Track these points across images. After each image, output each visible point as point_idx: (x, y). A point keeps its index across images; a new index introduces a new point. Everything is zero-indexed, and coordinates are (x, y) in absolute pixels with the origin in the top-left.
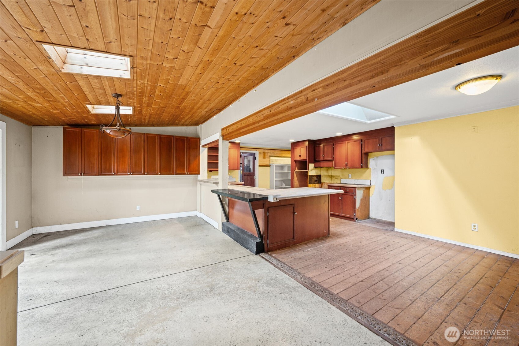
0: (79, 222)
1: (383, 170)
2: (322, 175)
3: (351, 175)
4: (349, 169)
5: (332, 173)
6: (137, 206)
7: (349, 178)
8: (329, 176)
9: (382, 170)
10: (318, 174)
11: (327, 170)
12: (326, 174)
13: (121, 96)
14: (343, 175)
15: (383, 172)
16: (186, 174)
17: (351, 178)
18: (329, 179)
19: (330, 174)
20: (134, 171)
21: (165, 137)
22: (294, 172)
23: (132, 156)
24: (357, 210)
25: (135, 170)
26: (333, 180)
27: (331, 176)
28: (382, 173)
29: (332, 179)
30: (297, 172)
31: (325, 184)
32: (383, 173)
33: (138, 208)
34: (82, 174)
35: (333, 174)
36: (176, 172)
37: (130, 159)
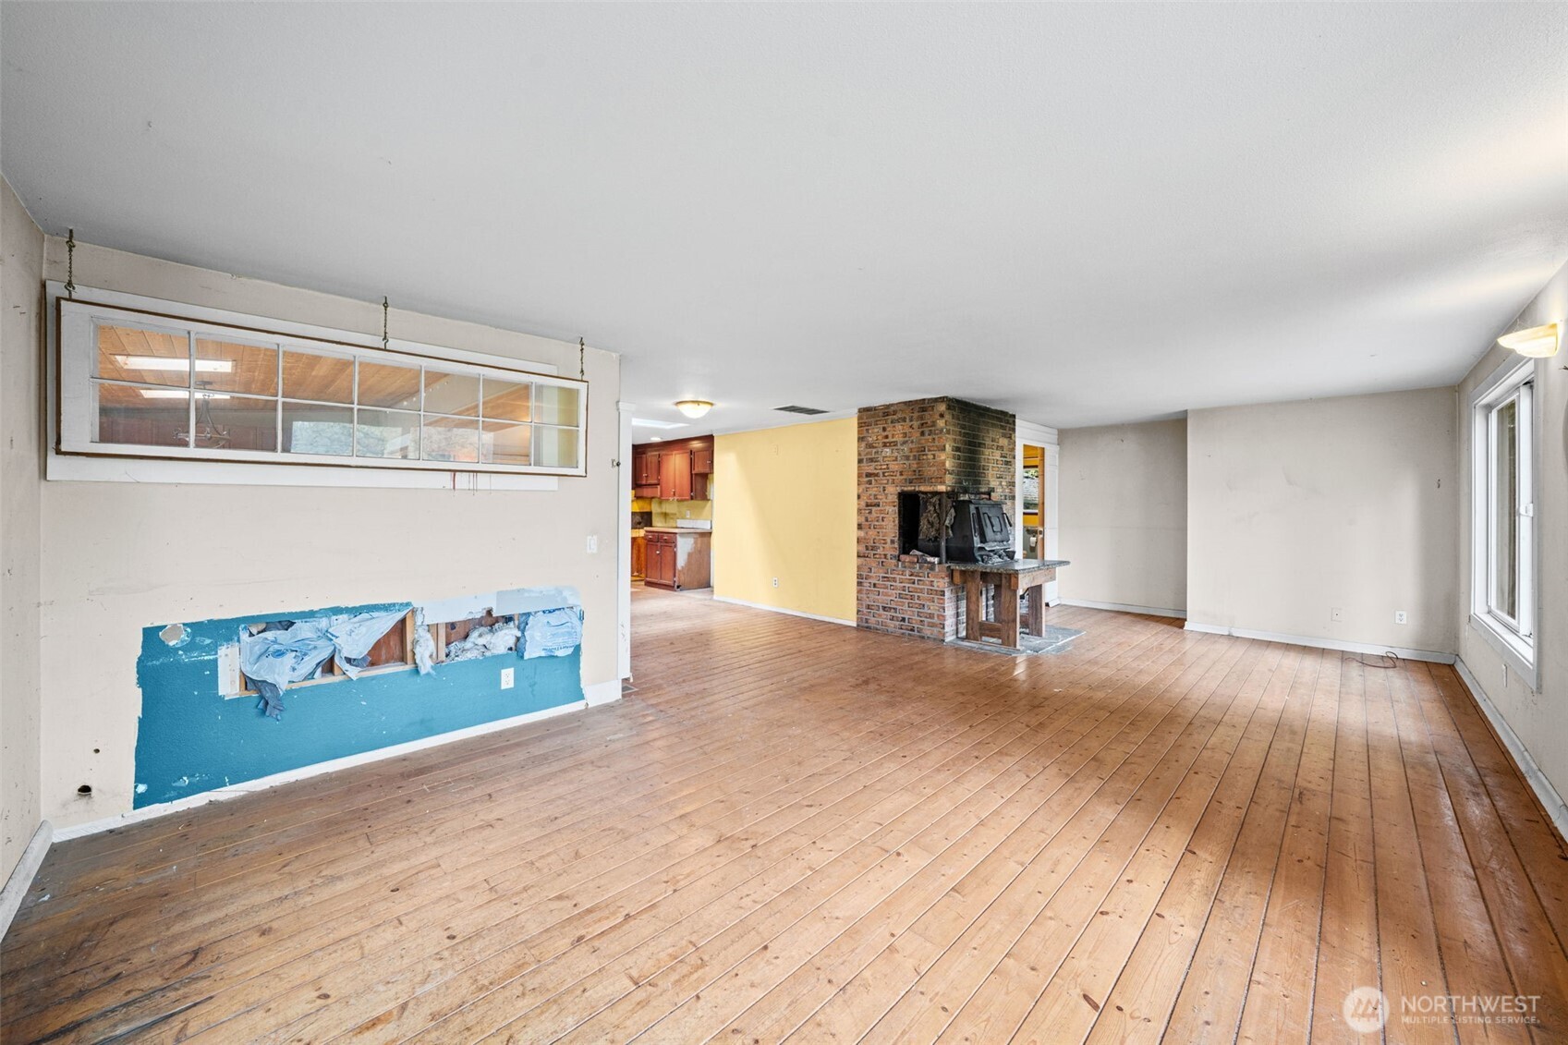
2: (654, 512)
3: (689, 511)
8: (662, 513)
10: (645, 510)
12: (659, 510)
14: (680, 512)
17: (689, 517)
19: (664, 510)
24: (679, 571)
27: (666, 513)
35: (668, 511)
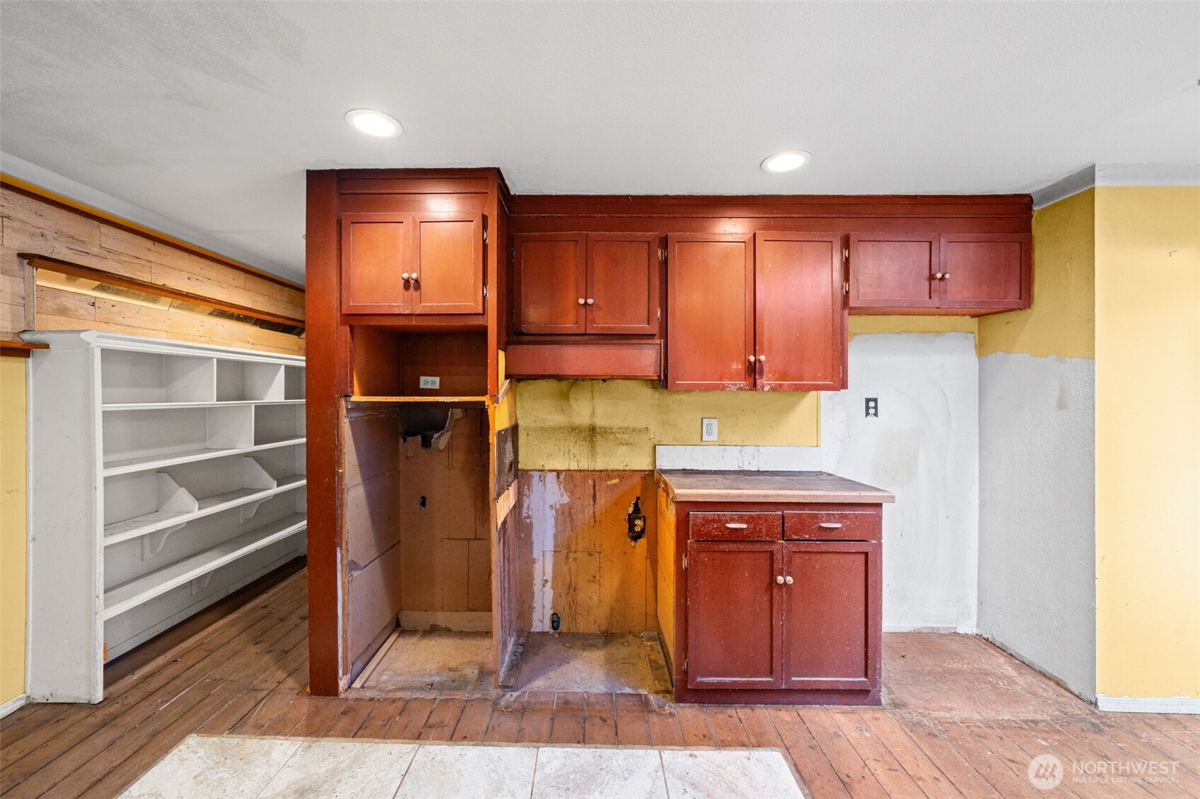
1: (875, 400)
2: (522, 425)
3: (715, 422)
4: (776, 395)
5: (593, 414)
7: (705, 438)
8: (574, 430)
9: (868, 400)
10: (513, 423)
11: (565, 396)
12: (556, 419)
14: (667, 424)
15: (876, 408)
17: (714, 437)
18: (574, 450)
19: (582, 419)
22: (343, 412)
26: (599, 449)
27: (593, 430)
28: (867, 414)
29: (593, 447)
30: (358, 406)
31: (542, 480)
32: (876, 414)
35: (600, 422)
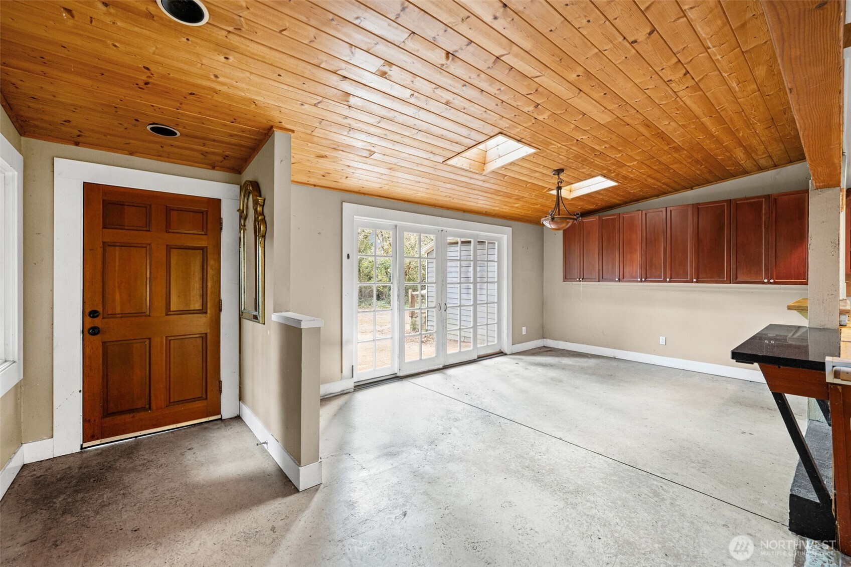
0: (583, 344)
6: (661, 337)
13: (563, 171)
16: (764, 283)
20: (648, 276)
21: (708, 207)
23: (644, 251)
25: (648, 274)
33: (662, 340)
34: (581, 279)
36: (736, 279)
37: (641, 256)
